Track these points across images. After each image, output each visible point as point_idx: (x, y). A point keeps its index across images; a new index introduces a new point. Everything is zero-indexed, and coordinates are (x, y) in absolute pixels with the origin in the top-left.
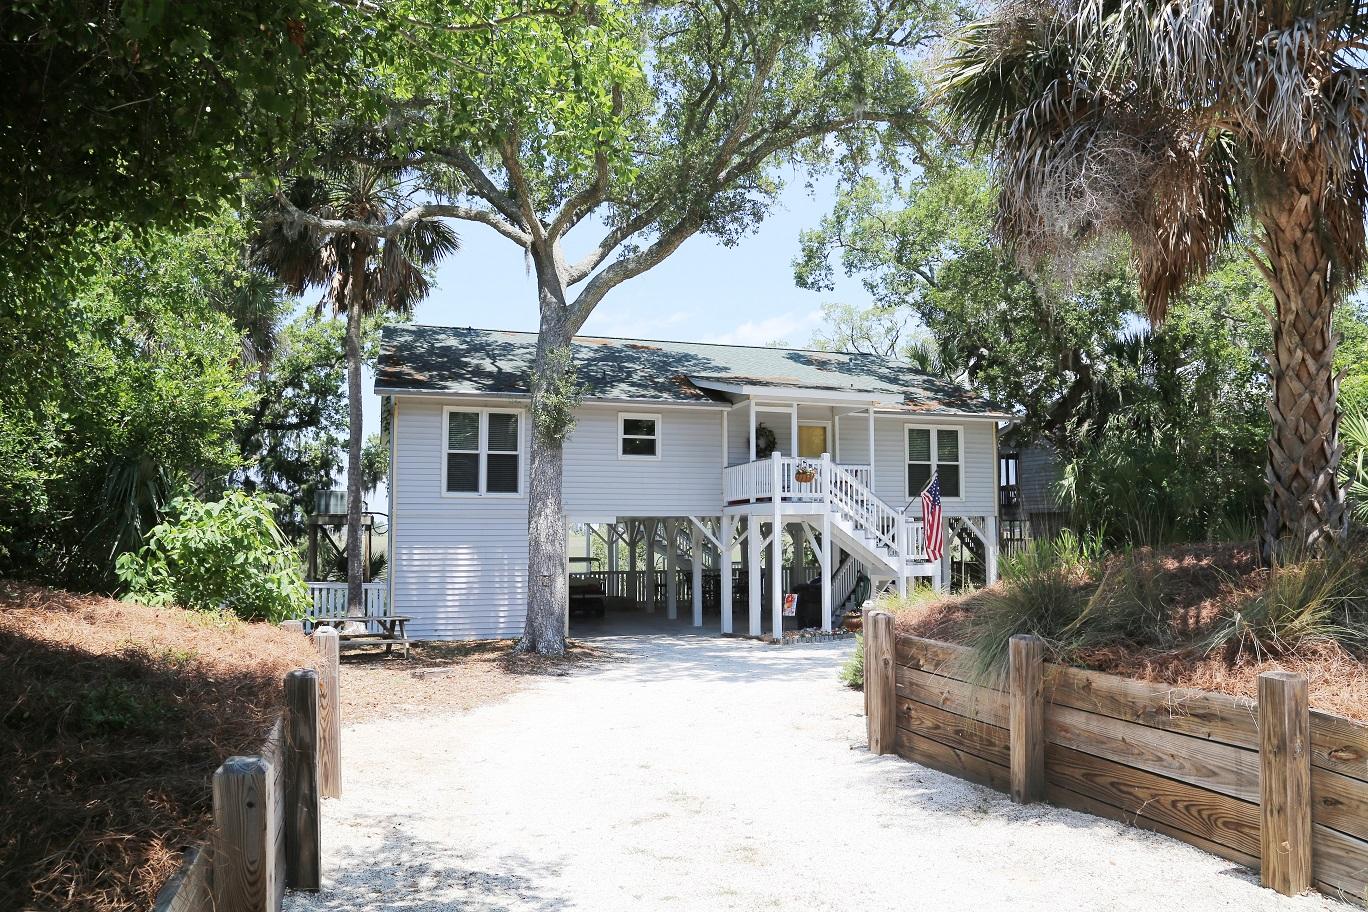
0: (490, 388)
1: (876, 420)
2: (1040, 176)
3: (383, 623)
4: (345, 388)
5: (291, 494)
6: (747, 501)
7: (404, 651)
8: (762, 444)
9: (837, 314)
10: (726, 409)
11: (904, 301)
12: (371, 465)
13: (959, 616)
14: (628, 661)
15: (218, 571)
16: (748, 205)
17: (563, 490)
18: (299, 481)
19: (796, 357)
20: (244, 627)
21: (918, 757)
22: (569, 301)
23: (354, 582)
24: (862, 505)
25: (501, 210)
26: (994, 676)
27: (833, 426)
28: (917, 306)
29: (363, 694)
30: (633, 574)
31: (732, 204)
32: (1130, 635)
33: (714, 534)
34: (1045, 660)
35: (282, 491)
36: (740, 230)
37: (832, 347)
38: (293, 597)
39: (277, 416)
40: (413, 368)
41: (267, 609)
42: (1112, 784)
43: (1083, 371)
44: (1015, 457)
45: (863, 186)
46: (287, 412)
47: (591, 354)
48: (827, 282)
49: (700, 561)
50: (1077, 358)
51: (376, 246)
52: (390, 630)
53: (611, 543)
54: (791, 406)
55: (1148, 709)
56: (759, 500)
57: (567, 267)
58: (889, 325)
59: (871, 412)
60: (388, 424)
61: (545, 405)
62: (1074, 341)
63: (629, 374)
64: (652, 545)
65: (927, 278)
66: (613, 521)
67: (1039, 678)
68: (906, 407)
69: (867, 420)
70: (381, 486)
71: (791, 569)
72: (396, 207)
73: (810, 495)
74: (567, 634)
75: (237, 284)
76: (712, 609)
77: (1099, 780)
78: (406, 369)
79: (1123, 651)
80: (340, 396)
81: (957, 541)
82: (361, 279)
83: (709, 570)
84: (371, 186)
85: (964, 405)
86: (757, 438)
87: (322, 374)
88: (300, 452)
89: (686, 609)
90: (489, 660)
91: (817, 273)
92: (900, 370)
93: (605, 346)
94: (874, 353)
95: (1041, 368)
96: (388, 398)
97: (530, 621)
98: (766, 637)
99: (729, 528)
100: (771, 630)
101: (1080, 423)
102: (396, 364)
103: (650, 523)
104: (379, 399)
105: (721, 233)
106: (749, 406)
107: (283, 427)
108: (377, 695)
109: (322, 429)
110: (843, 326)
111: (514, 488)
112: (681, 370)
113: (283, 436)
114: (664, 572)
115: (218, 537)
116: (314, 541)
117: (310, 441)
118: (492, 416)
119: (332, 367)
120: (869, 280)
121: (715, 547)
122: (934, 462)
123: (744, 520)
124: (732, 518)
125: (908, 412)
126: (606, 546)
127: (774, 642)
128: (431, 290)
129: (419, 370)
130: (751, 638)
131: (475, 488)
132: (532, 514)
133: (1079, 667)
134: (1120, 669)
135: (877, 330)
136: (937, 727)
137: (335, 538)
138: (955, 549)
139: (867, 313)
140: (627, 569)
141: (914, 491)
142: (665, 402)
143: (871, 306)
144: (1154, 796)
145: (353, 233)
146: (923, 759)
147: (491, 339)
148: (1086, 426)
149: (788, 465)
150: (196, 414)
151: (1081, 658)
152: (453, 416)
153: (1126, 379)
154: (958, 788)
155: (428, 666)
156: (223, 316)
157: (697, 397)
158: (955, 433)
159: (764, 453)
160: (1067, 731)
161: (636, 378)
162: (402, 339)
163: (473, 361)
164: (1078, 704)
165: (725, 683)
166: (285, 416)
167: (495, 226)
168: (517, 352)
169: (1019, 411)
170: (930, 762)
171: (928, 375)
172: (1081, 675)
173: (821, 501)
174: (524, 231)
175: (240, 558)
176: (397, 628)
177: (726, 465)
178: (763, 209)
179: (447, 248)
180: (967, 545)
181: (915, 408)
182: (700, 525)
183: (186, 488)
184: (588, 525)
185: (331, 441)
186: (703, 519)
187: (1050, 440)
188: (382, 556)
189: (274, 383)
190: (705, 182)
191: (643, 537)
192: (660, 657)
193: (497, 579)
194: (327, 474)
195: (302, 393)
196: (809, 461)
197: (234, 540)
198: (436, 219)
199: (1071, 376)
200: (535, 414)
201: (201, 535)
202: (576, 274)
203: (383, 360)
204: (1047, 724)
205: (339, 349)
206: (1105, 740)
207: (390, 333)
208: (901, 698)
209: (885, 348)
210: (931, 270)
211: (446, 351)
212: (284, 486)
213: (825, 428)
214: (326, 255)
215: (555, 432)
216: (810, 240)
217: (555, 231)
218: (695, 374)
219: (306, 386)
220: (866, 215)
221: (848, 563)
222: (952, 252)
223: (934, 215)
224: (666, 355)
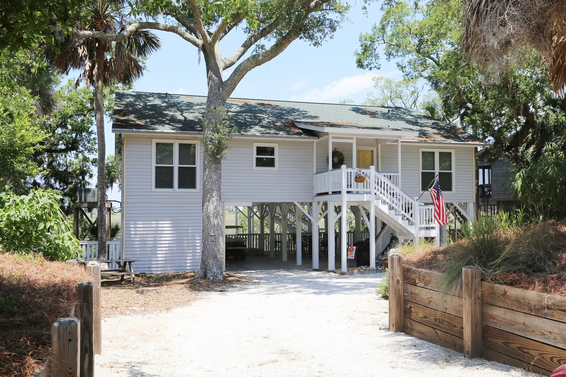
0: (181, 129)
1: (402, 146)
2: (485, 13)
3: (119, 263)
4: (94, 128)
5: (62, 190)
6: (327, 193)
7: (132, 279)
8: (336, 160)
9: (382, 83)
10: (315, 140)
11: (421, 76)
12: (109, 173)
13: (440, 257)
14: (259, 283)
15: (27, 233)
16: (327, 22)
17: (222, 187)
18: (67, 183)
19: (357, 110)
20: (47, 263)
21: (416, 334)
22: (224, 79)
23: (101, 241)
24: (393, 196)
25: (184, 25)
26: (454, 288)
27: (377, 150)
28: (430, 78)
29: (109, 302)
30: (262, 236)
31: (318, 22)
32: (530, 267)
33: (309, 213)
34: (482, 280)
35: (57, 189)
36: (323, 37)
37: (379, 103)
38: (71, 248)
39: (53, 144)
40: (135, 117)
41: (56, 254)
42: (518, 348)
43: (529, 116)
44: (488, 167)
45: (397, 8)
46: (58, 142)
47: (238, 109)
48: (375, 64)
49: (301, 228)
50: (526, 108)
51: (111, 46)
52: (123, 267)
53: (250, 218)
54: (352, 138)
55: (537, 307)
56: (334, 193)
57: (223, 59)
58: (413, 89)
59: (399, 142)
60: (121, 149)
61: (211, 139)
62: (524, 98)
63: (260, 121)
64: (273, 219)
65: (435, 62)
66: (251, 205)
67: (479, 289)
68: (421, 139)
69: (397, 146)
70: (116, 185)
71: (354, 233)
72: (121, 23)
73: (363, 190)
74: (224, 269)
75: (33, 70)
76: (307, 256)
77: (512, 346)
78: (132, 117)
79: (524, 275)
80: (90, 133)
81: (452, 217)
82: (102, 65)
83: (306, 233)
84: (106, 10)
85: (456, 137)
86: (333, 157)
87: (79, 120)
88: (67, 166)
89: (292, 256)
90: (180, 283)
91: (370, 58)
92: (419, 117)
93: (246, 104)
94: (404, 107)
95: (504, 115)
96: (120, 135)
97: (204, 262)
98: (338, 271)
99: (317, 208)
100: (340, 267)
101: (527, 148)
102: (124, 115)
103: (272, 206)
104: (114, 135)
105: (312, 39)
106: (328, 139)
107: (56, 151)
108: (117, 302)
109: (80, 152)
110: (385, 91)
111: (193, 186)
112: (290, 118)
113: (57, 156)
114: (280, 234)
115: (28, 214)
116: (76, 217)
117: (73, 159)
118: (181, 145)
119: (85, 115)
120: (401, 64)
121: (310, 220)
122: (437, 170)
123: (326, 204)
124: (319, 203)
125: (421, 142)
126: (247, 219)
127: (343, 274)
128: (144, 71)
129: (139, 118)
130: (329, 272)
131: (171, 186)
132: (205, 200)
133: (500, 283)
134: (522, 285)
135: (406, 92)
136: (426, 317)
137: (88, 215)
138: (451, 222)
139: (400, 83)
140: (259, 232)
141: (425, 188)
142: (282, 137)
143: (402, 79)
144: (540, 355)
145: (96, 39)
146: (418, 335)
147: (180, 100)
148: (531, 149)
149: (351, 173)
150: (11, 145)
151: (501, 279)
152: (158, 144)
153: (557, 120)
154: (437, 350)
155: (145, 287)
156: (24, 88)
157: (300, 134)
158: (450, 154)
159: (337, 166)
160: (494, 319)
161: (264, 122)
162: (128, 100)
163: (170, 113)
164: (500, 304)
165: (314, 295)
166: (57, 145)
167: (180, 35)
168: (195, 107)
169: (489, 141)
170: (422, 337)
171: (435, 120)
172: (501, 288)
173: (370, 193)
174: (197, 38)
175: (41, 226)
176: (127, 266)
177: (315, 172)
178: (336, 24)
179: (152, 46)
180: (459, 219)
181: (426, 139)
182: (300, 207)
183: (7, 187)
184: (236, 207)
185: (85, 159)
186: (302, 204)
187: (509, 158)
188: (117, 226)
189: (50, 125)
190: (302, 8)
191: (268, 214)
192: (278, 281)
193: (186, 245)
194: (83, 178)
195: (68, 132)
196: (363, 170)
197: (37, 216)
198: (145, 30)
199: (523, 120)
200: (206, 145)
201: (18, 213)
202: (228, 63)
203: (116, 112)
204: (484, 316)
205: (89, 105)
206: (514, 324)
207: (120, 96)
208: (406, 301)
209: (411, 103)
210: (438, 57)
211: (154, 107)
212: (57, 185)
213: (372, 151)
214: (82, 51)
215: (217, 155)
216: (366, 39)
217: (216, 37)
218: (298, 120)
219: (70, 127)
220: (400, 24)
221: (386, 229)
222: (450, 46)
223: (440, 24)
224: (281, 109)
